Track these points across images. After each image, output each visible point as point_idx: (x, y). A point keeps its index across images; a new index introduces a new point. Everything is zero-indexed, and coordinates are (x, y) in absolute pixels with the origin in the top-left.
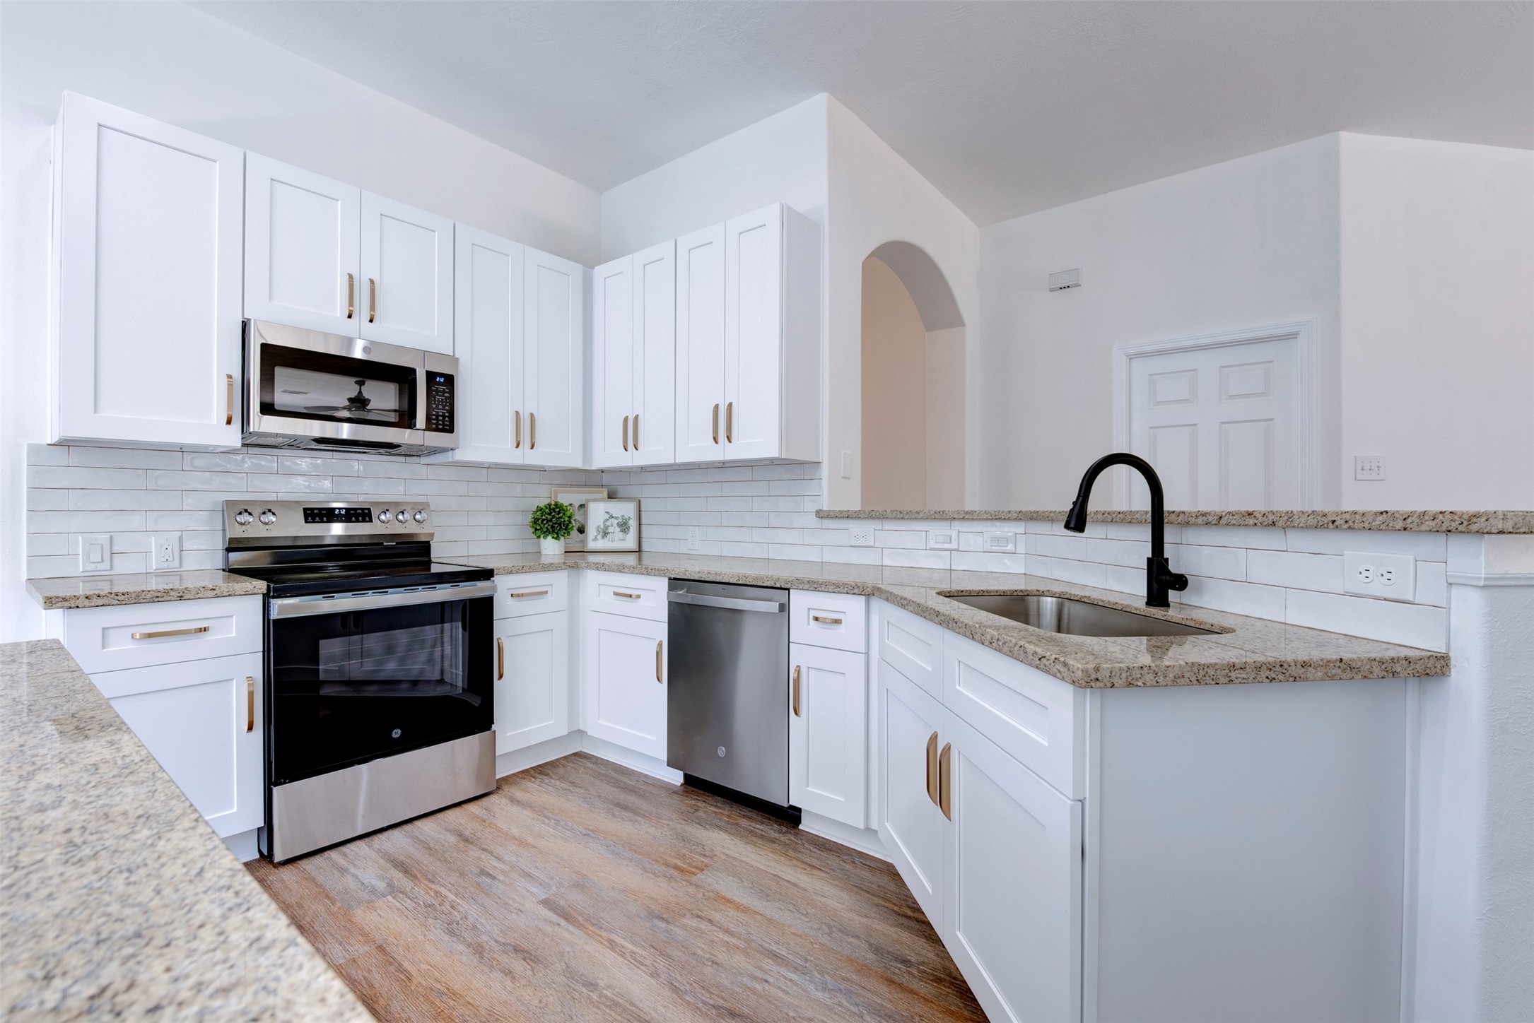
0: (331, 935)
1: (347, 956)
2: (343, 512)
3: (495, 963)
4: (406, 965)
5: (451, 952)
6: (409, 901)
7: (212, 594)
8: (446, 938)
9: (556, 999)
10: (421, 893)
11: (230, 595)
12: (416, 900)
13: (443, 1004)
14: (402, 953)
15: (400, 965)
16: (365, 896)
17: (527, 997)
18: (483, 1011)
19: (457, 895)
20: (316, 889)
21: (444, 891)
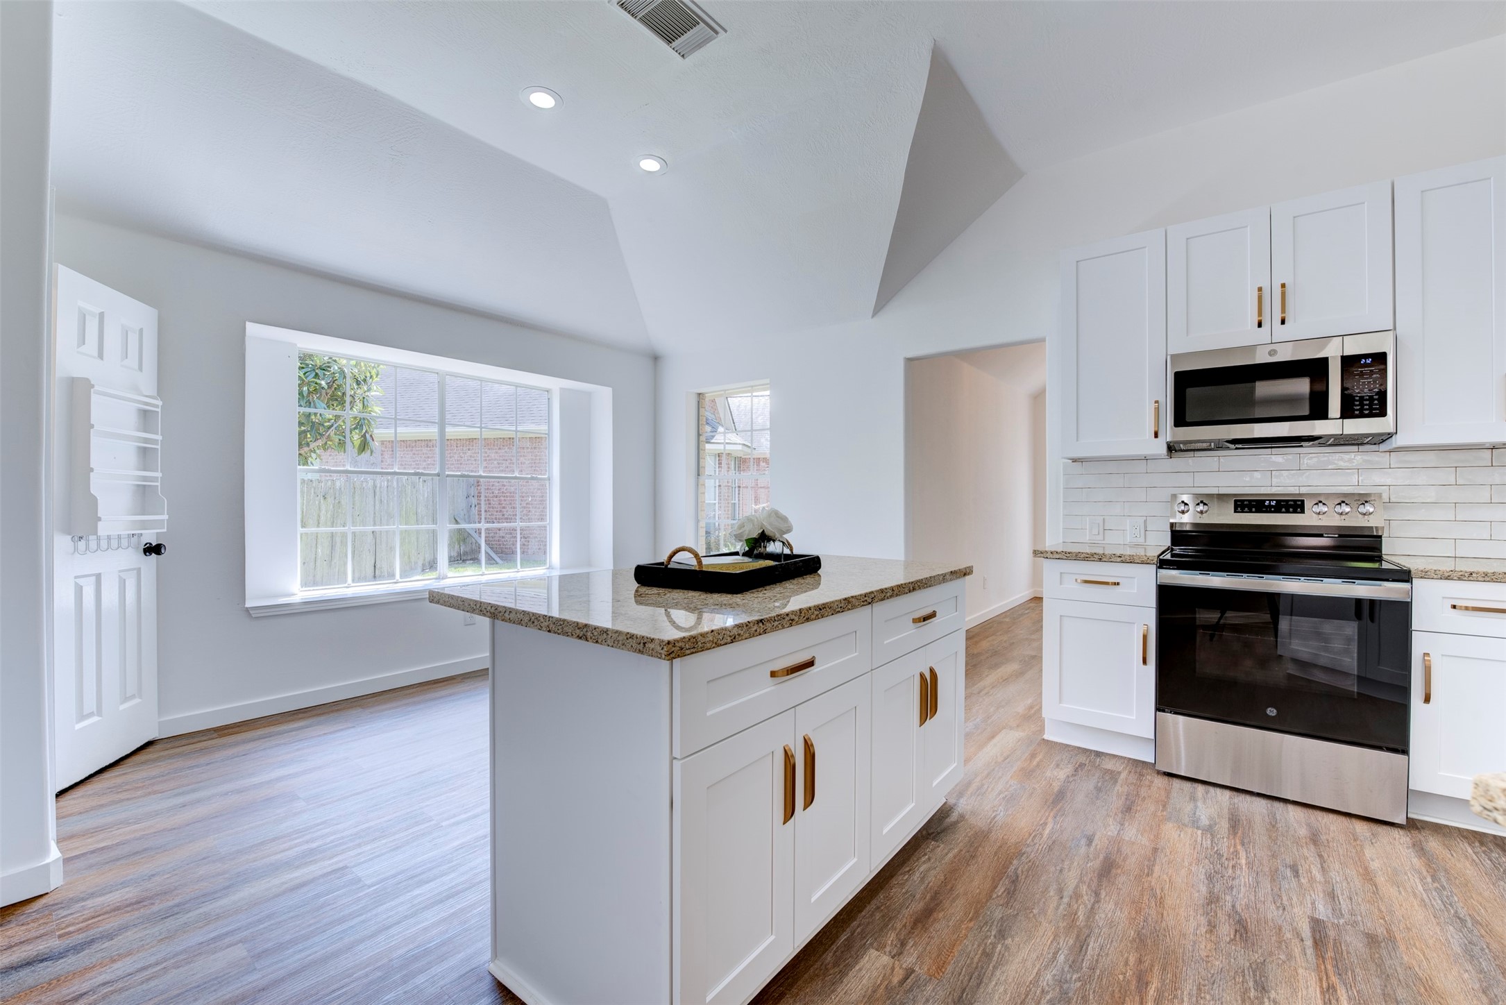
0: (1139, 824)
1: (1133, 839)
2: (1273, 503)
3: (1212, 914)
4: (1157, 868)
5: (1193, 885)
6: (1209, 842)
7: (1119, 559)
8: (1202, 877)
9: (1221, 966)
10: (1224, 846)
11: (1131, 562)
12: (1214, 845)
13: (1147, 901)
14: (1164, 861)
15: (1153, 865)
16: (1186, 820)
17: (1203, 947)
18: (1164, 924)
19: (1248, 863)
20: (1164, 798)
21: (1243, 855)
